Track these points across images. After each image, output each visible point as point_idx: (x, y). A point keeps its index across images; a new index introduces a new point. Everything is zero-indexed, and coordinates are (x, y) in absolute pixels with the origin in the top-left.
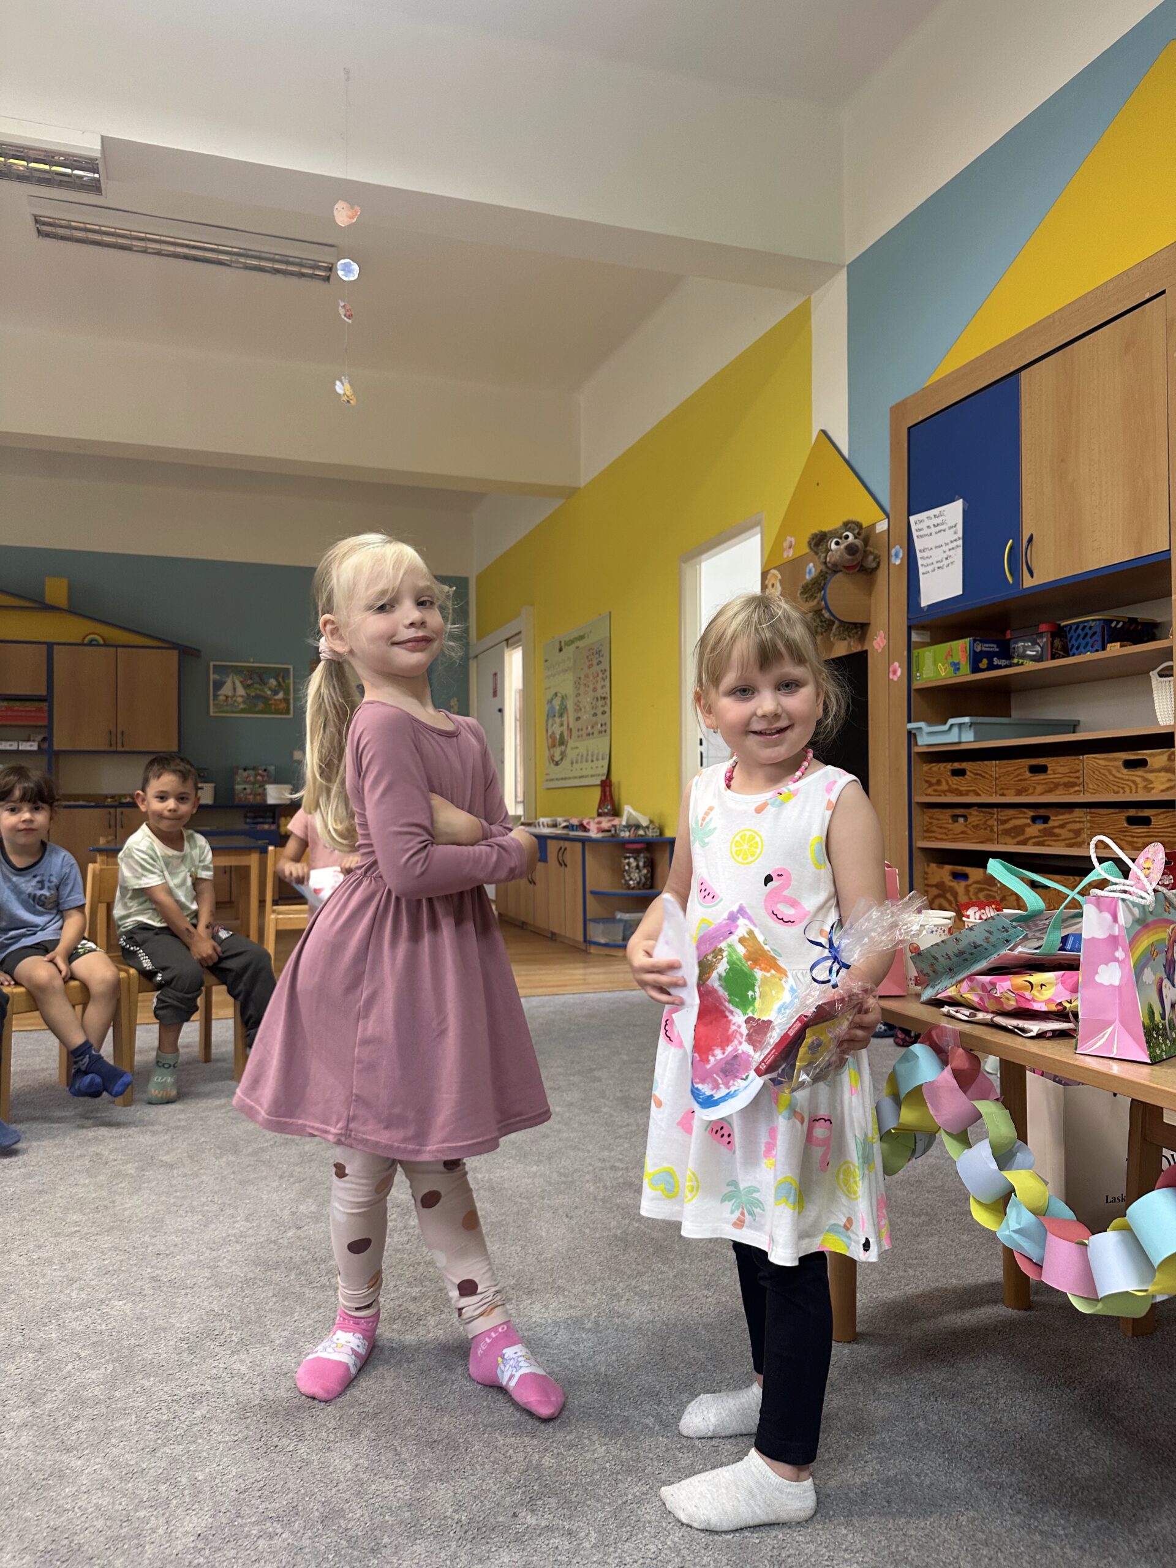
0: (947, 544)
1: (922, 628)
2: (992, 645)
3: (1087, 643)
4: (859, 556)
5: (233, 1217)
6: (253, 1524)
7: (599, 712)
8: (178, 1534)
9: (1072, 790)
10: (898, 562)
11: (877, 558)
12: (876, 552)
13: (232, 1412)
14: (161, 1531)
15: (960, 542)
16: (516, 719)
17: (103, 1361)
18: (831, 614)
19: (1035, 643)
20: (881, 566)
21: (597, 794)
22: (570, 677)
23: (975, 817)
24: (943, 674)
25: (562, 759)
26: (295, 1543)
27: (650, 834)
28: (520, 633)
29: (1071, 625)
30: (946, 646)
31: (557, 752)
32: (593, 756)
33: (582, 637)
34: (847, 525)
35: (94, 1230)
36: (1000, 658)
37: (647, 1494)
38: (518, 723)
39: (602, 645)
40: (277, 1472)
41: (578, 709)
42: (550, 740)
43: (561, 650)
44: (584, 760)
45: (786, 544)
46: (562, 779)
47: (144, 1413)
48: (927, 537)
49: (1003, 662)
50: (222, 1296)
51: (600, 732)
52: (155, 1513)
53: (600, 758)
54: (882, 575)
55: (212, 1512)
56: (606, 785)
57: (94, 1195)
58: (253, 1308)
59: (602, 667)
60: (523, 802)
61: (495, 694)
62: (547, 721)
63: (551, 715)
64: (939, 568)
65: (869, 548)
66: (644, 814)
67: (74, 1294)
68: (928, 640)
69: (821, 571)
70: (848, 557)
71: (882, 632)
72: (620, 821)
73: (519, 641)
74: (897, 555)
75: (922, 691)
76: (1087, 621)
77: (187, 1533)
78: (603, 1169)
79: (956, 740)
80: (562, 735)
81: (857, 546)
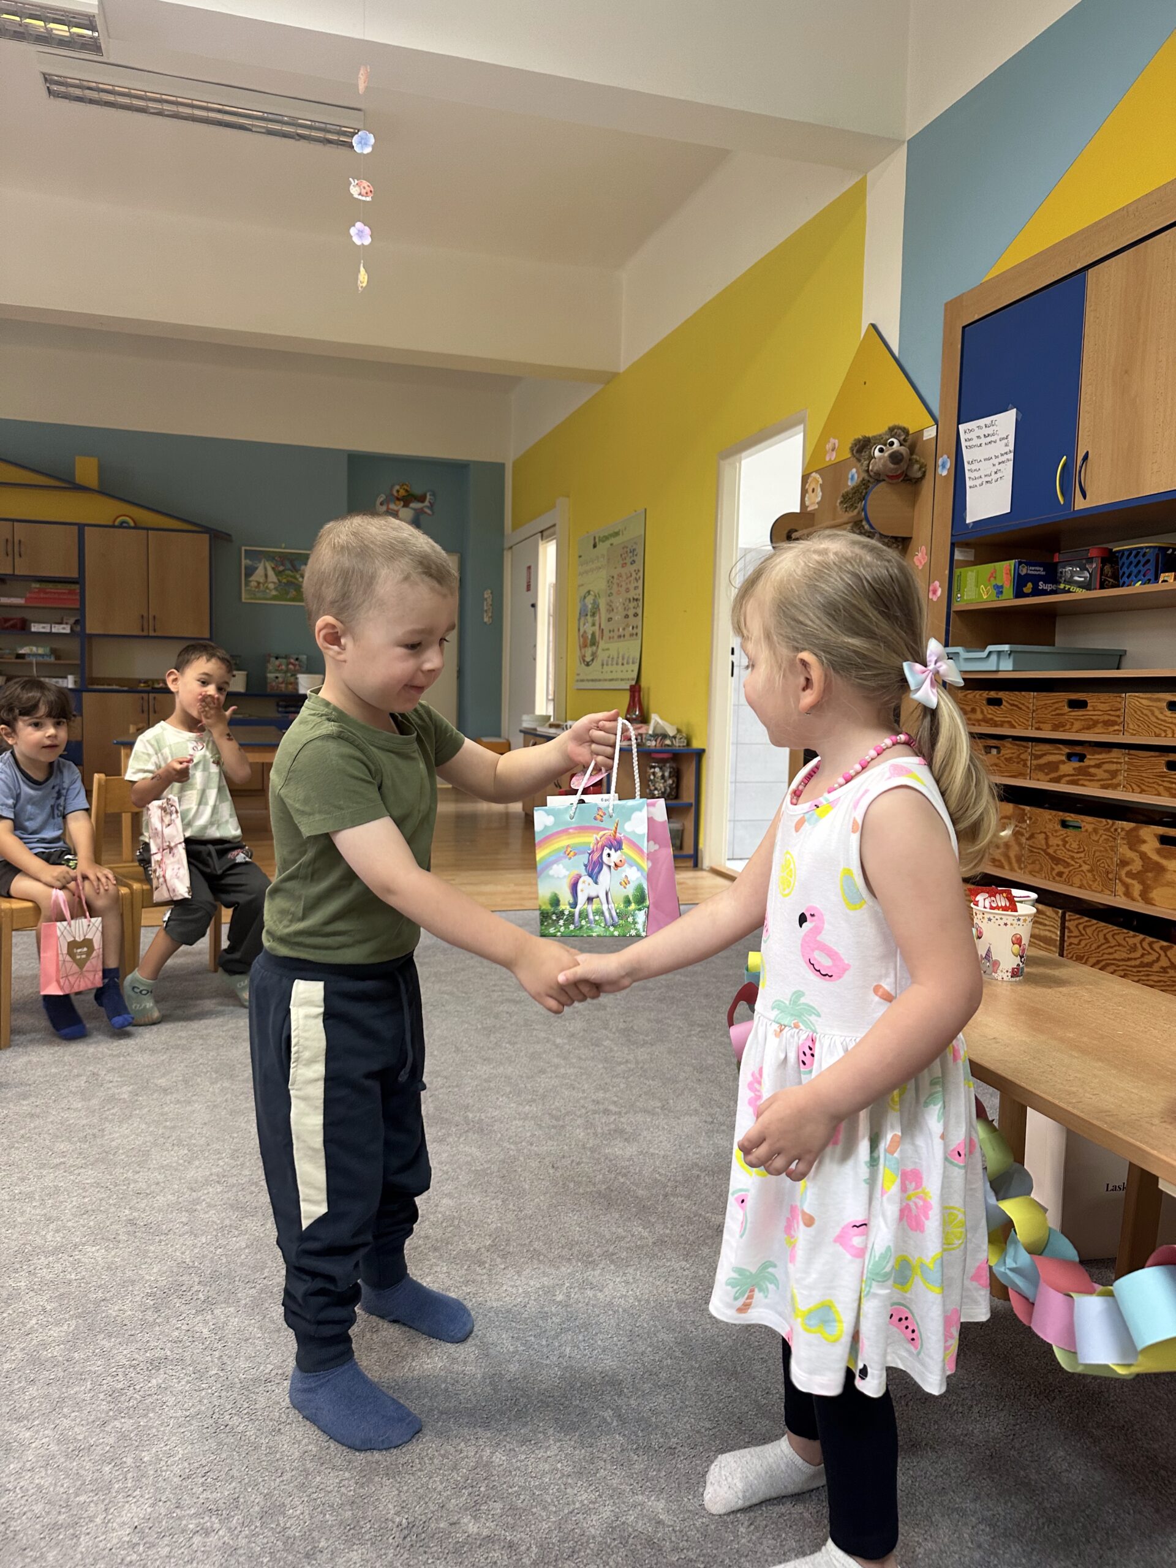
0: (996, 457)
1: (966, 545)
2: (1037, 568)
3: (1140, 571)
4: (904, 465)
5: (219, 1153)
6: (191, 1516)
7: (631, 613)
8: (115, 1524)
9: (1111, 729)
10: (945, 473)
11: (923, 466)
12: (922, 460)
13: (188, 1382)
14: (98, 1520)
15: (1011, 456)
16: (549, 615)
17: (67, 1316)
18: (871, 525)
19: (1083, 569)
20: (927, 476)
21: (626, 698)
22: (603, 574)
23: (1009, 750)
24: (985, 597)
25: (593, 660)
26: (231, 1542)
27: (678, 744)
28: (554, 525)
29: (1123, 551)
30: (990, 567)
31: (588, 652)
32: (623, 659)
33: (616, 534)
34: (893, 431)
35: (80, 1162)
36: (1045, 583)
37: (594, 1503)
38: (551, 618)
39: (636, 543)
40: (224, 1456)
41: (611, 609)
42: (581, 640)
43: (595, 546)
44: (615, 663)
45: (829, 446)
46: (592, 680)
47: (100, 1379)
48: (976, 448)
49: (1049, 587)
50: (194, 1246)
51: (631, 635)
52: (95, 1498)
53: (631, 661)
54: (927, 486)
55: (151, 1501)
56: (635, 691)
57: (84, 1122)
58: (224, 1260)
59: (634, 567)
60: (553, 700)
61: (528, 588)
62: (579, 620)
63: (583, 613)
64: (987, 482)
65: (914, 457)
66: (672, 724)
67: (49, 1238)
68: (972, 559)
69: (863, 480)
70: (892, 466)
71: (923, 547)
72: (647, 730)
73: (554, 534)
74: (944, 466)
75: (963, 614)
76: (1142, 548)
77: (124, 1523)
78: (595, 1112)
79: (994, 669)
80: (593, 635)
81: (901, 454)
